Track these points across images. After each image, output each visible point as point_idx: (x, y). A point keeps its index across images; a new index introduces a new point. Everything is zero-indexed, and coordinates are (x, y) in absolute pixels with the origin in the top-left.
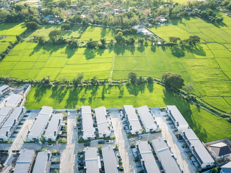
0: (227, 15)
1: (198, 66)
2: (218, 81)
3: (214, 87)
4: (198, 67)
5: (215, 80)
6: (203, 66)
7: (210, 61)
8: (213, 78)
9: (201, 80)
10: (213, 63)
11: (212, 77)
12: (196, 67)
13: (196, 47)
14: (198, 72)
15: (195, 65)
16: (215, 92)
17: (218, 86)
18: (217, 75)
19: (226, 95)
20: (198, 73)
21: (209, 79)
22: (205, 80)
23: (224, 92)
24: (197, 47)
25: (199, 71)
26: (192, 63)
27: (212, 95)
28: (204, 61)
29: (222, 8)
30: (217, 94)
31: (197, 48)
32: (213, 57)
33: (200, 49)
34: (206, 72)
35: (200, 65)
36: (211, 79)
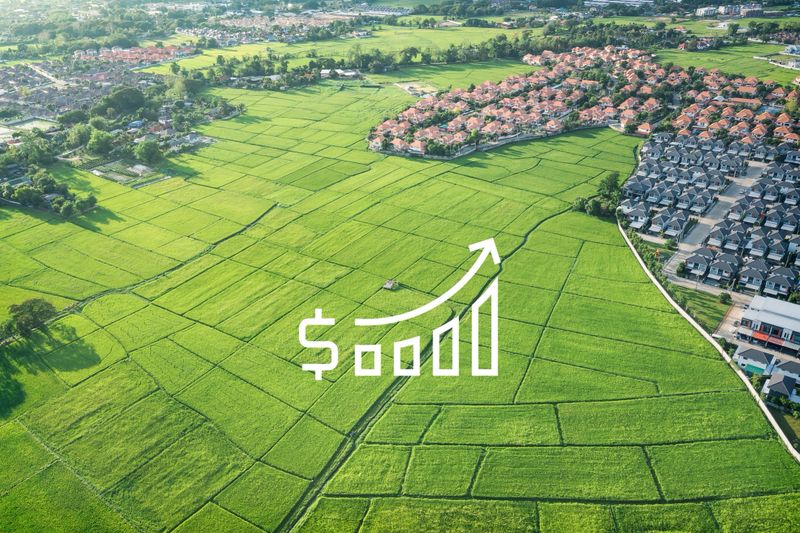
0: (103, 177)
1: (89, 415)
2: (174, 442)
3: (174, 475)
4: (92, 421)
5: (163, 445)
6: (105, 406)
7: (120, 375)
8: (154, 440)
9: (124, 473)
10: (131, 376)
11: (151, 436)
12: (82, 423)
13: (50, 337)
14: (101, 443)
15: (77, 417)
16: (185, 495)
17: (183, 464)
18: (163, 419)
19: (219, 488)
20: (100, 445)
21: (146, 451)
22: (134, 463)
23: (209, 477)
24: (56, 335)
25: (99, 438)
26: (64, 416)
27: (182, 515)
28: (100, 384)
29: (75, 154)
30: (192, 498)
31: (58, 342)
32: (121, 353)
33: (69, 339)
34: (127, 428)
35: (92, 409)
36: (151, 449)
